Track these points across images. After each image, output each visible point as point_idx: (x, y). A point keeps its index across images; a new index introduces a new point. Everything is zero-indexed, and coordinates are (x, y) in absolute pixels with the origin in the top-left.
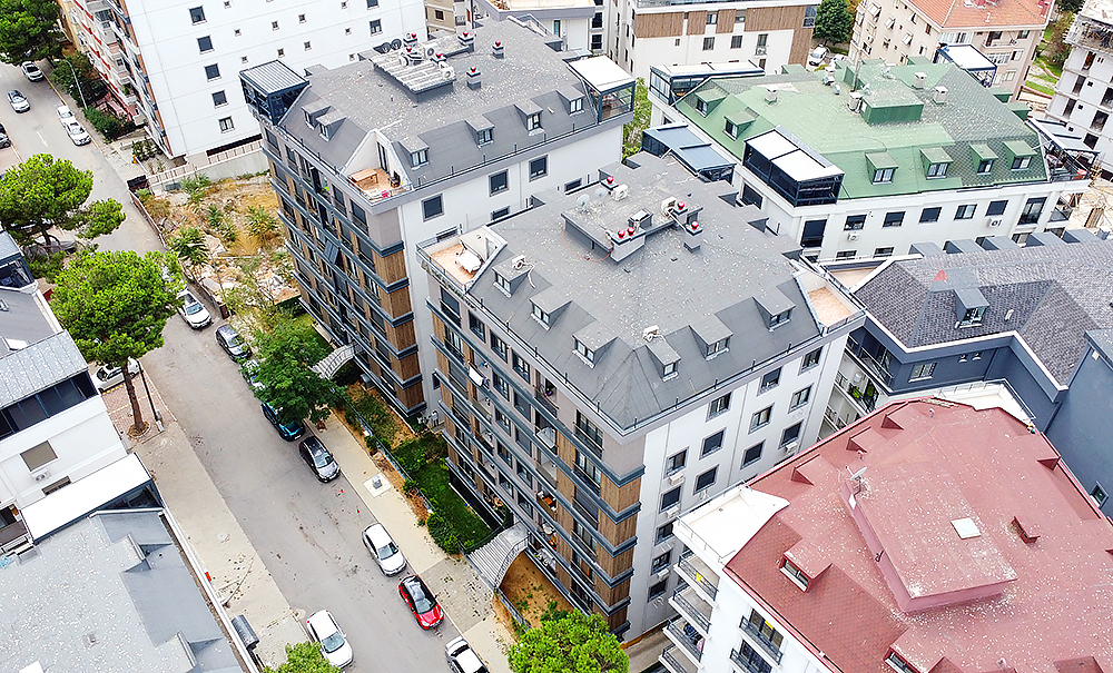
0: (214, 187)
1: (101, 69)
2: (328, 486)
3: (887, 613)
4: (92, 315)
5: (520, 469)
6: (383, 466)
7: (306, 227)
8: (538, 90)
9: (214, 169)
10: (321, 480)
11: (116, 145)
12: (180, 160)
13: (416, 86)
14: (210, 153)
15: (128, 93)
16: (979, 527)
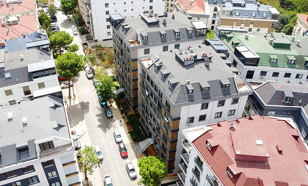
0: (103, 49)
1: (83, 18)
2: (109, 119)
3: (230, 159)
4: (63, 65)
5: (154, 120)
6: (124, 118)
7: (118, 55)
8: (181, 27)
9: (104, 44)
10: (107, 117)
11: (83, 36)
12: (96, 41)
13: (149, 22)
14: (104, 40)
15: (88, 24)
16: (263, 143)
